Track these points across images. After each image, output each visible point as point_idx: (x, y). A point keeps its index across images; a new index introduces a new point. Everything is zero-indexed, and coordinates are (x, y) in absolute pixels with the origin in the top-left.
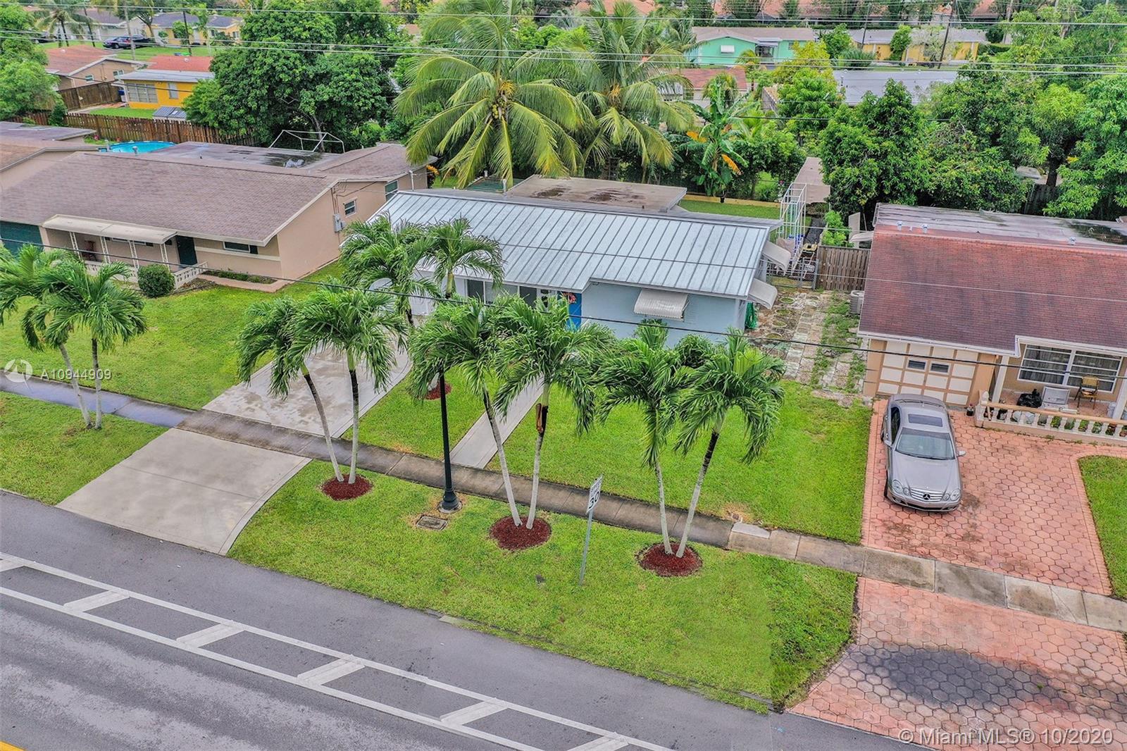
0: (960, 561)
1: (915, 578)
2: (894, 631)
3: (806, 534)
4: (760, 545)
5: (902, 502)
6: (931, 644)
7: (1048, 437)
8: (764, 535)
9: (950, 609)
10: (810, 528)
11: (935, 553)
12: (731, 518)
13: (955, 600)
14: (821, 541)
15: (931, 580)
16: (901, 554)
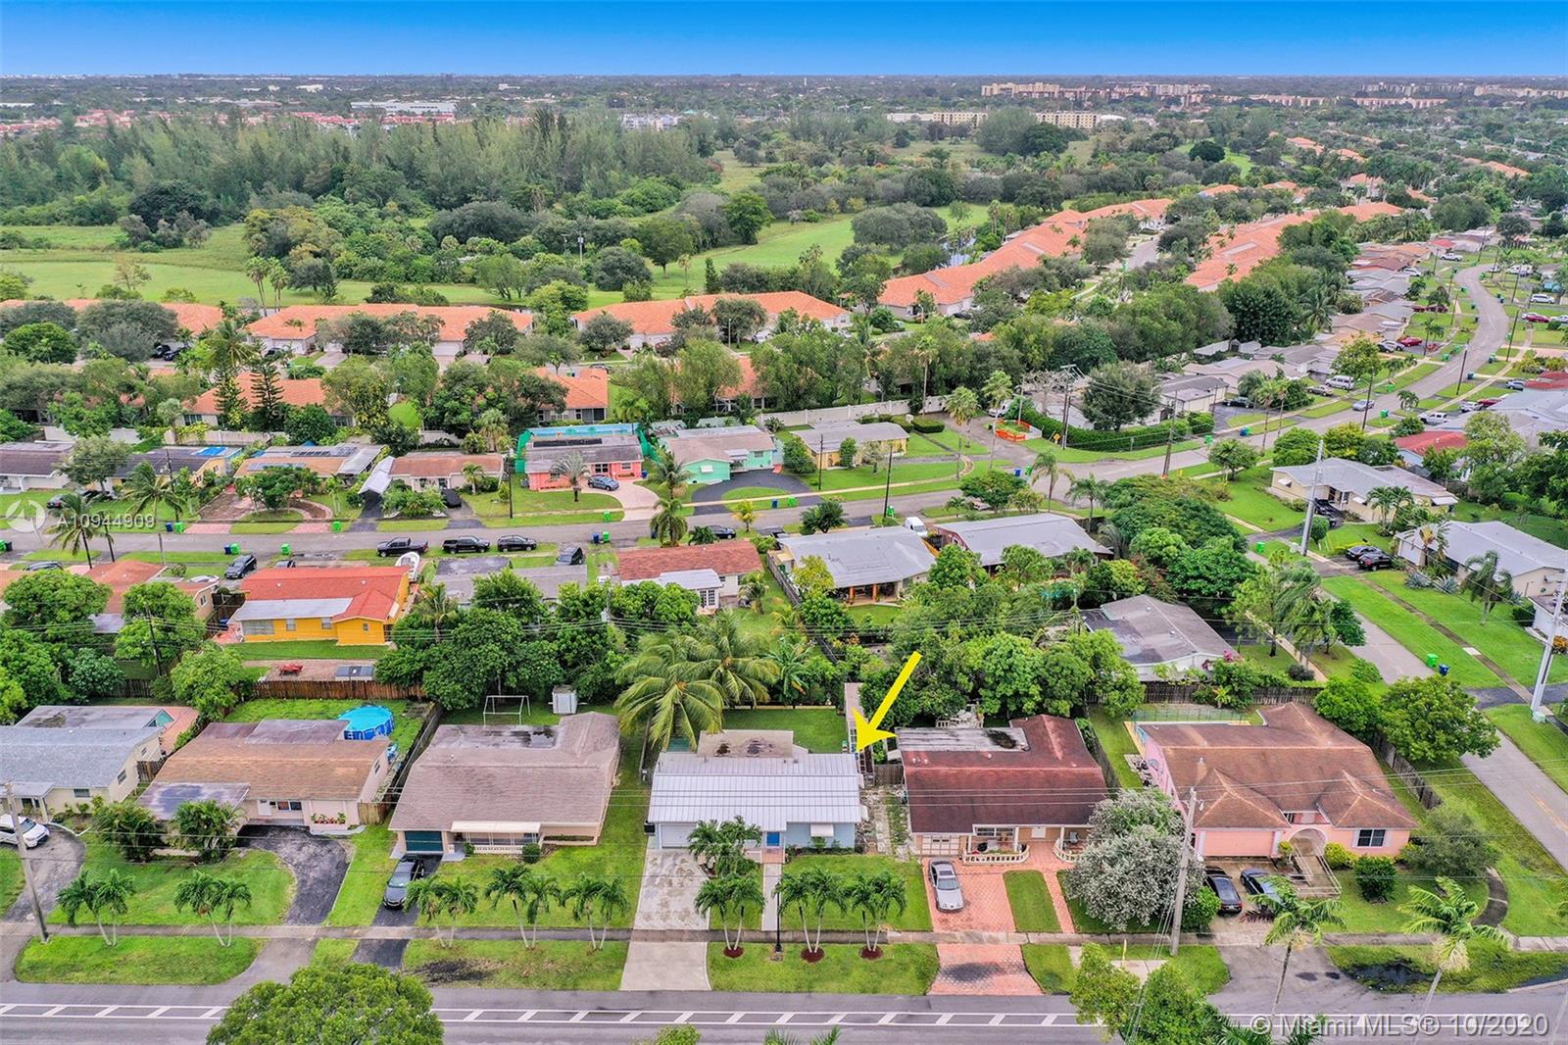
0: (968, 929)
1: (954, 940)
2: (952, 960)
3: (914, 931)
4: (898, 939)
5: (944, 910)
6: (964, 963)
7: (991, 865)
8: (899, 935)
9: (968, 948)
10: (914, 928)
11: (959, 928)
12: (884, 931)
13: (969, 945)
14: (919, 932)
15: (959, 939)
16: (948, 931)
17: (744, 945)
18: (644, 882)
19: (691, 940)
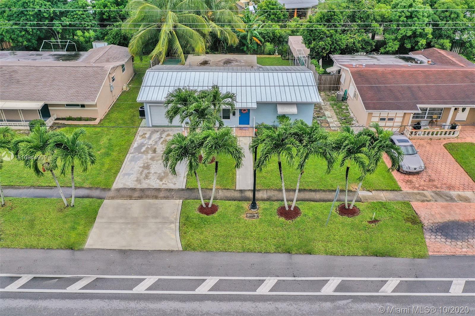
0: (434, 189)
1: (426, 199)
2: (432, 219)
3: (383, 190)
4: (373, 198)
5: (407, 172)
6: (446, 220)
7: (430, 139)
8: (370, 194)
9: (443, 207)
10: (384, 188)
11: (425, 188)
12: (355, 190)
13: (442, 203)
14: (389, 192)
15: (431, 198)
16: (416, 191)
17: (218, 203)
18: (132, 150)
19: (166, 198)
